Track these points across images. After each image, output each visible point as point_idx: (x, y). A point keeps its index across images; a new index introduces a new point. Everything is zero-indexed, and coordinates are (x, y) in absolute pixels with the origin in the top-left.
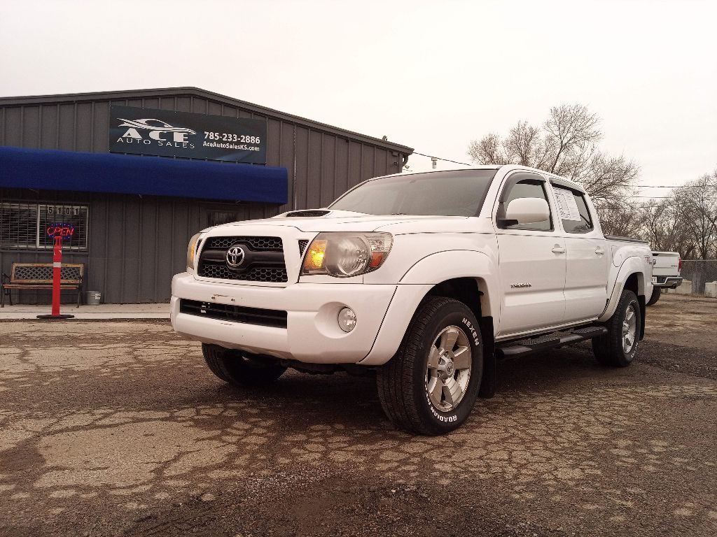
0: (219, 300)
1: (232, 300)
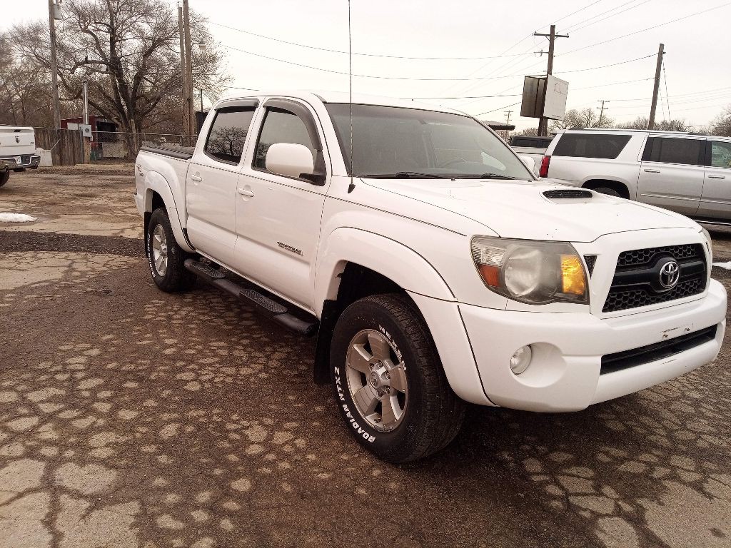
0: (672, 335)
1: (687, 329)
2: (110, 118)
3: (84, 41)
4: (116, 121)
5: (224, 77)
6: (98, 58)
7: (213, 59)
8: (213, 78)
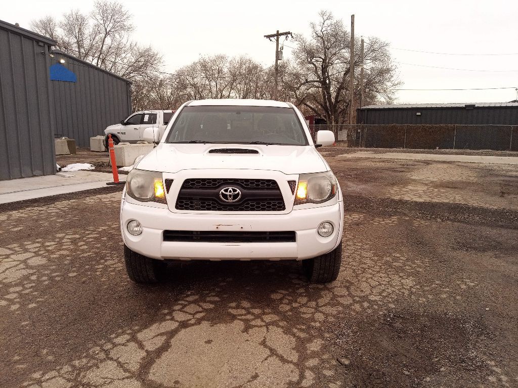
0: (222, 229)
1: (242, 228)
2: (320, 115)
3: (308, 69)
4: (323, 118)
5: (396, 83)
6: (316, 79)
7: (388, 71)
8: (389, 84)
